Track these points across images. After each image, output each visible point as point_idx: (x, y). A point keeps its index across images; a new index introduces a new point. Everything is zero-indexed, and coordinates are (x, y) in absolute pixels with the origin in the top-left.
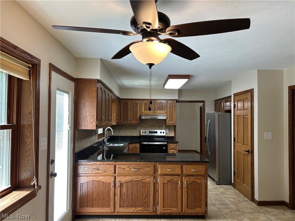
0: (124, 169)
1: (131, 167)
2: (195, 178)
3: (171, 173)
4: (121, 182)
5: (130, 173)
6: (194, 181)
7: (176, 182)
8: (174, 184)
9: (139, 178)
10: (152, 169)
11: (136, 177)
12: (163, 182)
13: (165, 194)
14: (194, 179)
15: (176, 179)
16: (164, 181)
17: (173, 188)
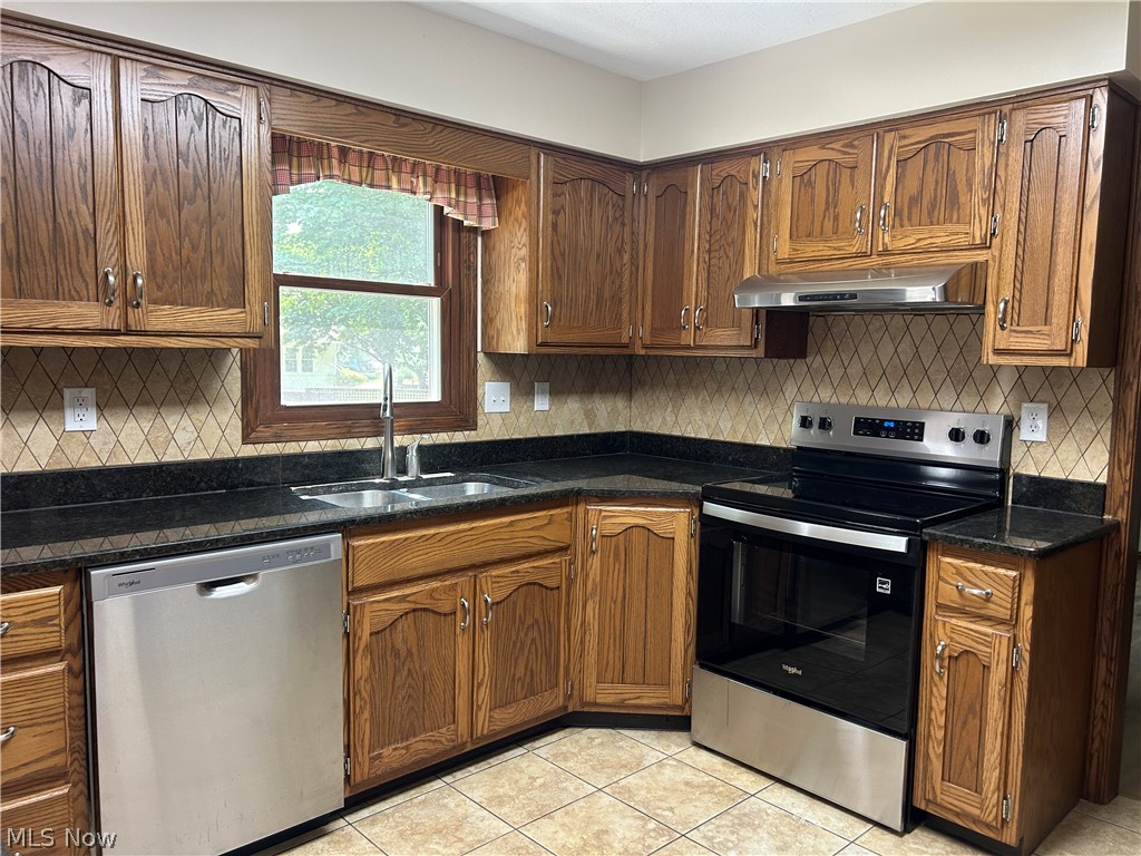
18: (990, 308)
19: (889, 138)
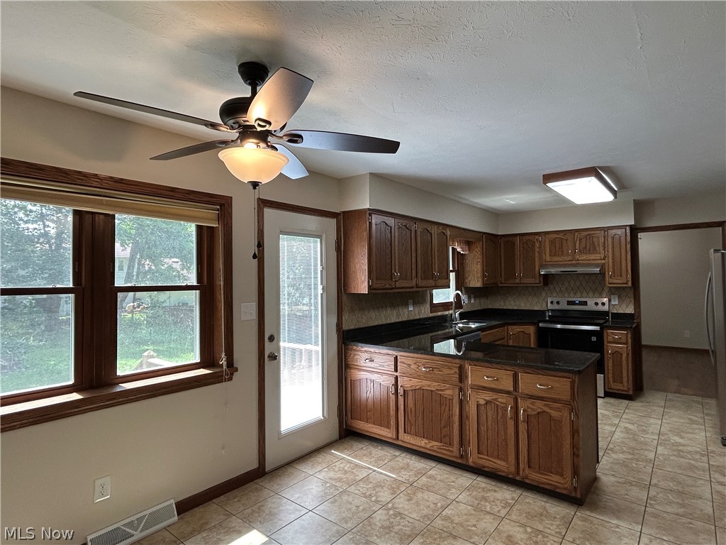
0: (409, 365)
1: (420, 364)
2: (545, 405)
3: (493, 386)
4: (406, 389)
5: (418, 374)
6: (544, 412)
7: (503, 407)
8: (499, 411)
9: (434, 386)
10: (456, 372)
11: (428, 383)
12: (477, 402)
13: (482, 428)
14: (543, 408)
15: (504, 401)
16: (478, 400)
17: (499, 418)
18: (607, 273)
19: (576, 234)
